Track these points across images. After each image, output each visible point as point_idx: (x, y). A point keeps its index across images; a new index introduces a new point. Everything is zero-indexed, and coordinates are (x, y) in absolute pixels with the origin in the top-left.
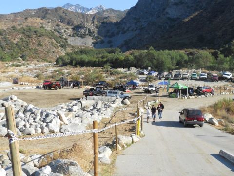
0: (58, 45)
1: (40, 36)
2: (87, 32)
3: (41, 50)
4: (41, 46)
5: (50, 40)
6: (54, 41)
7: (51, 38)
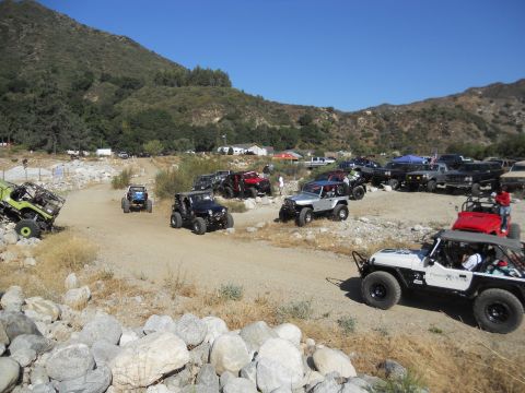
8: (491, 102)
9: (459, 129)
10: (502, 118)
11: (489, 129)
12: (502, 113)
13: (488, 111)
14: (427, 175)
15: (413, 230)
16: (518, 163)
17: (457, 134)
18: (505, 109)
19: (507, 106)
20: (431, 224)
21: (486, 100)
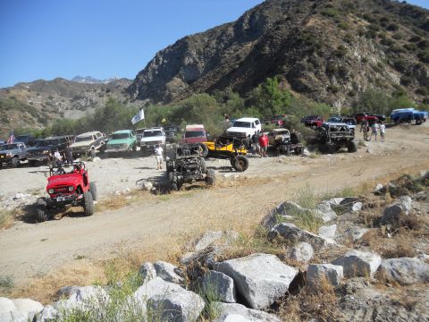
0: (35, 119)
1: (7, 109)
2: (89, 103)
3: (7, 127)
4: (8, 122)
5: (22, 114)
6: (29, 115)
7: (23, 111)
8: (38, 95)
9: (16, 117)
10: (48, 107)
11: (41, 116)
12: (47, 104)
13: (37, 102)
14: (10, 153)
15: (14, 199)
16: (79, 136)
17: (15, 121)
18: (49, 101)
19: (51, 98)
20: (29, 191)
21: (33, 93)
